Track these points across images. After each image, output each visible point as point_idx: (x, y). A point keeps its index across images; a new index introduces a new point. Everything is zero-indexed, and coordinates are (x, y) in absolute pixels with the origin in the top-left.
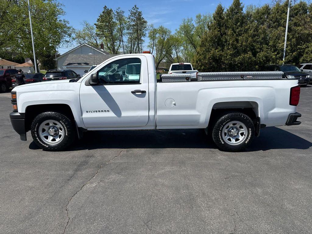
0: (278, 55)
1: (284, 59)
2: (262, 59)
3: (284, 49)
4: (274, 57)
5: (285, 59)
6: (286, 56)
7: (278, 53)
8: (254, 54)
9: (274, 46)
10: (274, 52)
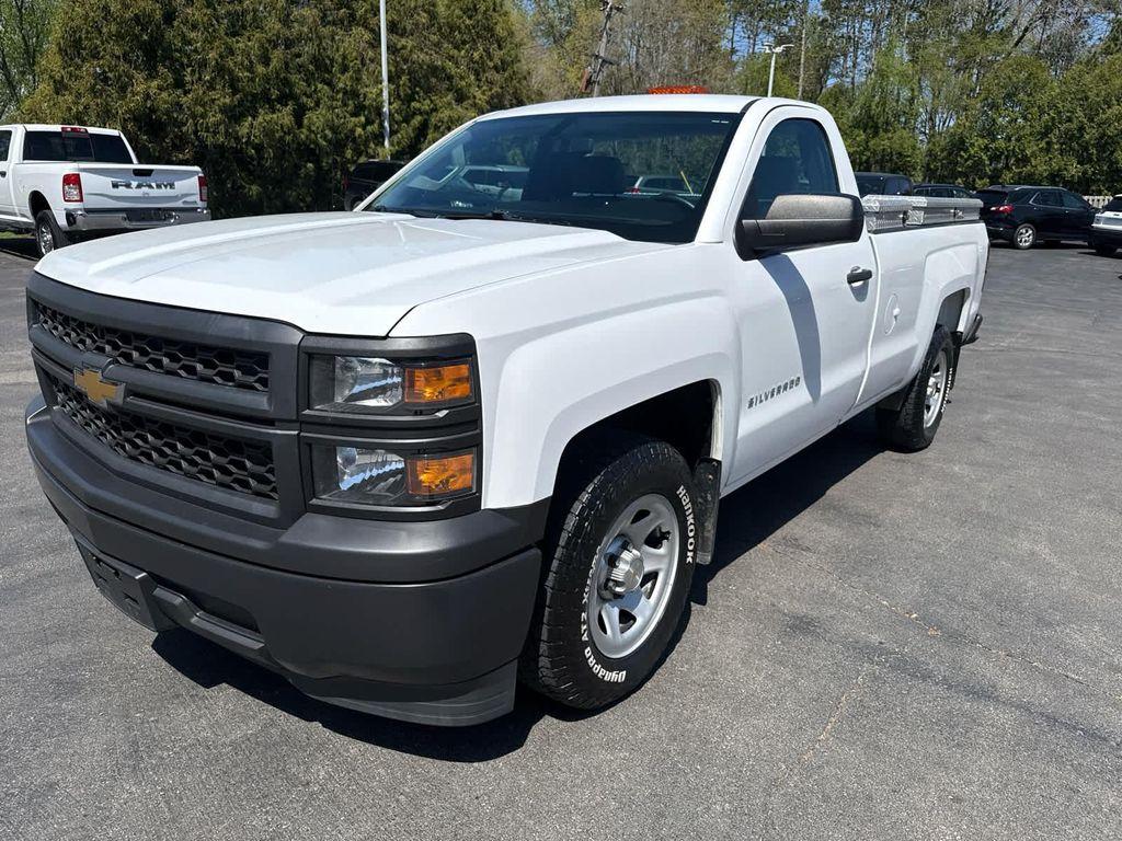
0: (369, 128)
1: (386, 143)
2: (325, 137)
3: (383, 107)
4: (359, 130)
5: (392, 144)
6: (393, 133)
7: (369, 122)
8: (299, 114)
9: (354, 94)
10: (355, 114)
